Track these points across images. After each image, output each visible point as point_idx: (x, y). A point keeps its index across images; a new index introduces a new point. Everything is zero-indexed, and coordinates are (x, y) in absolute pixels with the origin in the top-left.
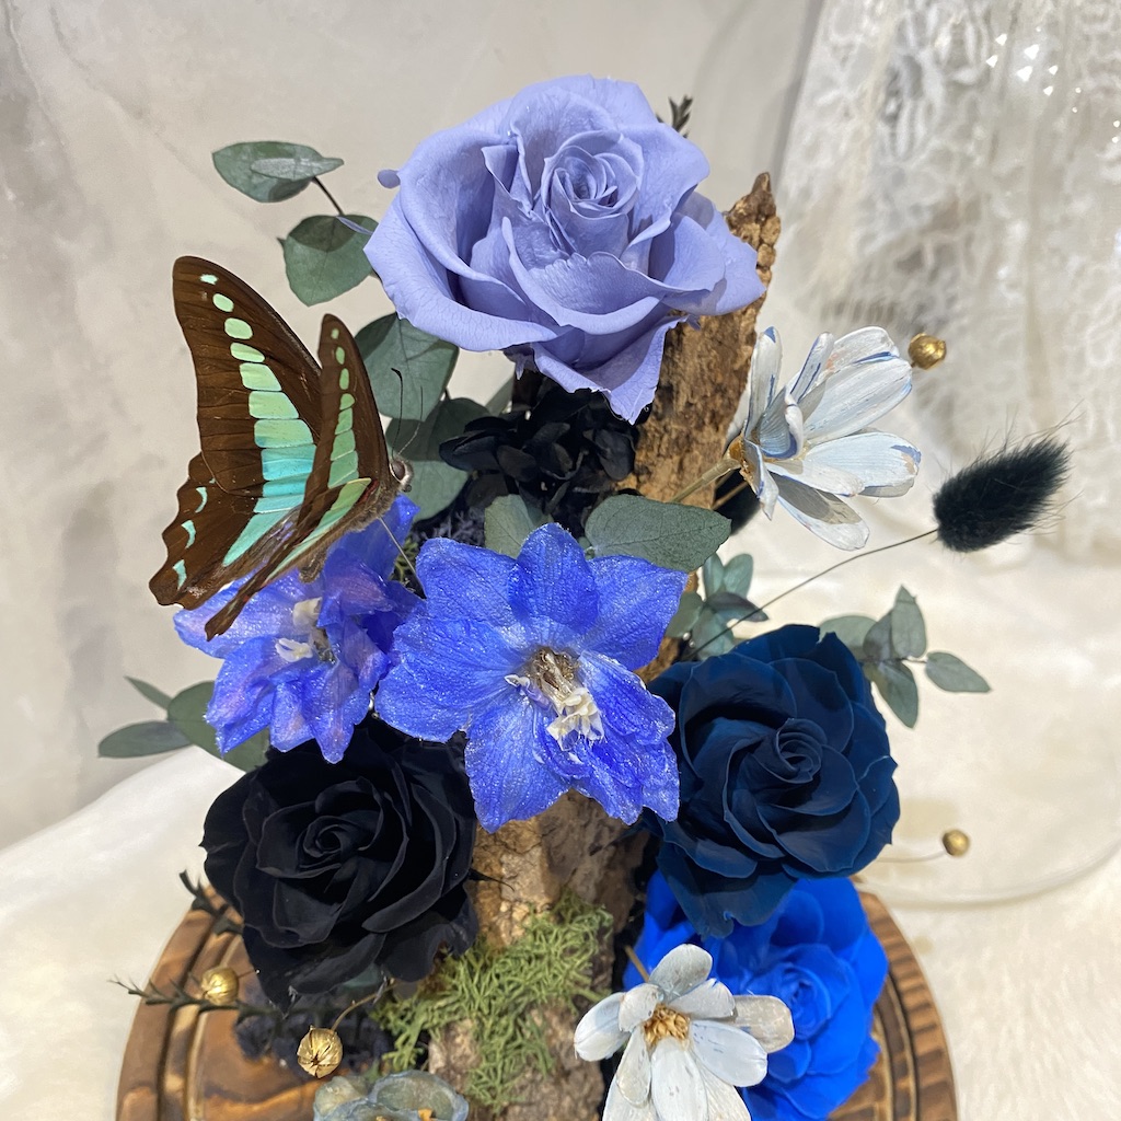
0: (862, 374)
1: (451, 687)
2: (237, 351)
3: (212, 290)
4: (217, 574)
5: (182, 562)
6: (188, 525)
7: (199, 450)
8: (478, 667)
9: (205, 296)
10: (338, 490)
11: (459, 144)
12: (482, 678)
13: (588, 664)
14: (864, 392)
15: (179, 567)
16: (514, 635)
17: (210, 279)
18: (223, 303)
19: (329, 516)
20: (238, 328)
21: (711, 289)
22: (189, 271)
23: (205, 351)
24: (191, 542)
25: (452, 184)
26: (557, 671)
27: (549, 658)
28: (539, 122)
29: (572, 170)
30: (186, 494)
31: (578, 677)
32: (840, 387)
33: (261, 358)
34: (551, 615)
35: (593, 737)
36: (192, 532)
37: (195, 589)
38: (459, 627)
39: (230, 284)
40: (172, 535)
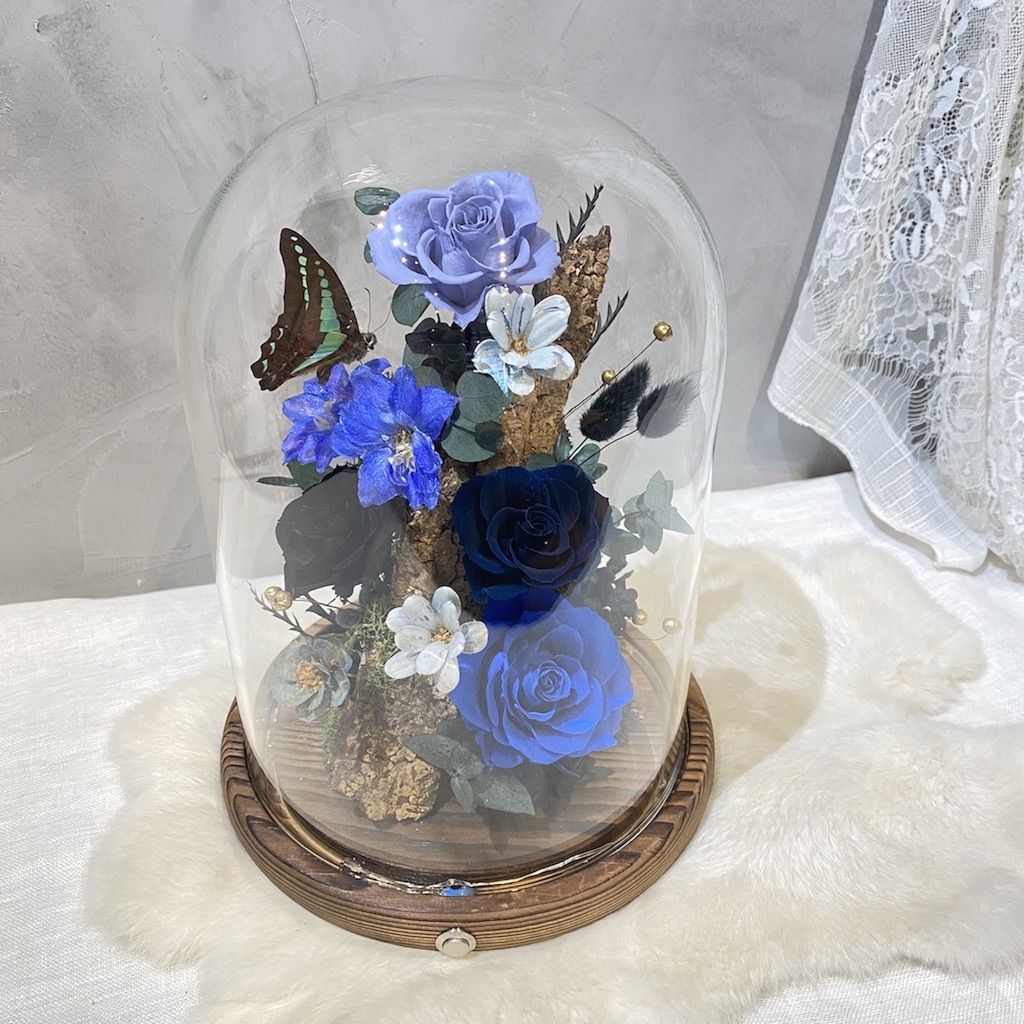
3: (295, 243)
5: (266, 360)
6: (273, 345)
8: (369, 428)
9: (292, 245)
10: (325, 335)
11: (423, 196)
12: (370, 434)
13: (415, 436)
16: (388, 418)
17: (295, 239)
18: (299, 249)
19: (323, 348)
20: (303, 261)
22: (287, 234)
24: (272, 352)
26: (404, 437)
30: (275, 330)
34: (403, 409)
35: (411, 470)
36: (274, 348)
38: (363, 407)
39: (302, 241)
40: (265, 347)
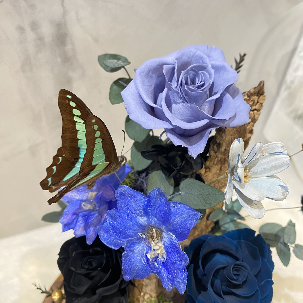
0: (272, 158)
1: (121, 233)
2: (76, 119)
3: (70, 100)
4: (61, 183)
5: (51, 178)
6: (54, 168)
7: (61, 146)
8: (130, 229)
9: (67, 101)
10: (95, 166)
11: (158, 63)
12: (130, 232)
13: (165, 235)
14: (272, 164)
15: (50, 179)
16: (143, 221)
17: (69, 97)
18: (73, 104)
19: (92, 173)
20: (76, 112)
21: (228, 119)
22: (63, 93)
23: (66, 117)
24: (54, 172)
25: (154, 75)
26: (155, 235)
27: (154, 230)
28: (185, 59)
29: (191, 75)
30: (55, 158)
31: (161, 238)
32: (264, 161)
33: (83, 122)
34: (155, 217)
35: (163, 260)
36: (55, 170)
37: (54, 187)
38: (125, 215)
39: (75, 99)
40: (49, 169)
